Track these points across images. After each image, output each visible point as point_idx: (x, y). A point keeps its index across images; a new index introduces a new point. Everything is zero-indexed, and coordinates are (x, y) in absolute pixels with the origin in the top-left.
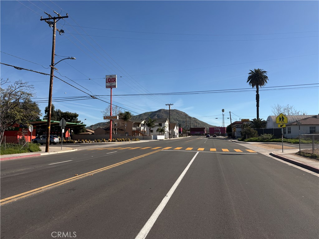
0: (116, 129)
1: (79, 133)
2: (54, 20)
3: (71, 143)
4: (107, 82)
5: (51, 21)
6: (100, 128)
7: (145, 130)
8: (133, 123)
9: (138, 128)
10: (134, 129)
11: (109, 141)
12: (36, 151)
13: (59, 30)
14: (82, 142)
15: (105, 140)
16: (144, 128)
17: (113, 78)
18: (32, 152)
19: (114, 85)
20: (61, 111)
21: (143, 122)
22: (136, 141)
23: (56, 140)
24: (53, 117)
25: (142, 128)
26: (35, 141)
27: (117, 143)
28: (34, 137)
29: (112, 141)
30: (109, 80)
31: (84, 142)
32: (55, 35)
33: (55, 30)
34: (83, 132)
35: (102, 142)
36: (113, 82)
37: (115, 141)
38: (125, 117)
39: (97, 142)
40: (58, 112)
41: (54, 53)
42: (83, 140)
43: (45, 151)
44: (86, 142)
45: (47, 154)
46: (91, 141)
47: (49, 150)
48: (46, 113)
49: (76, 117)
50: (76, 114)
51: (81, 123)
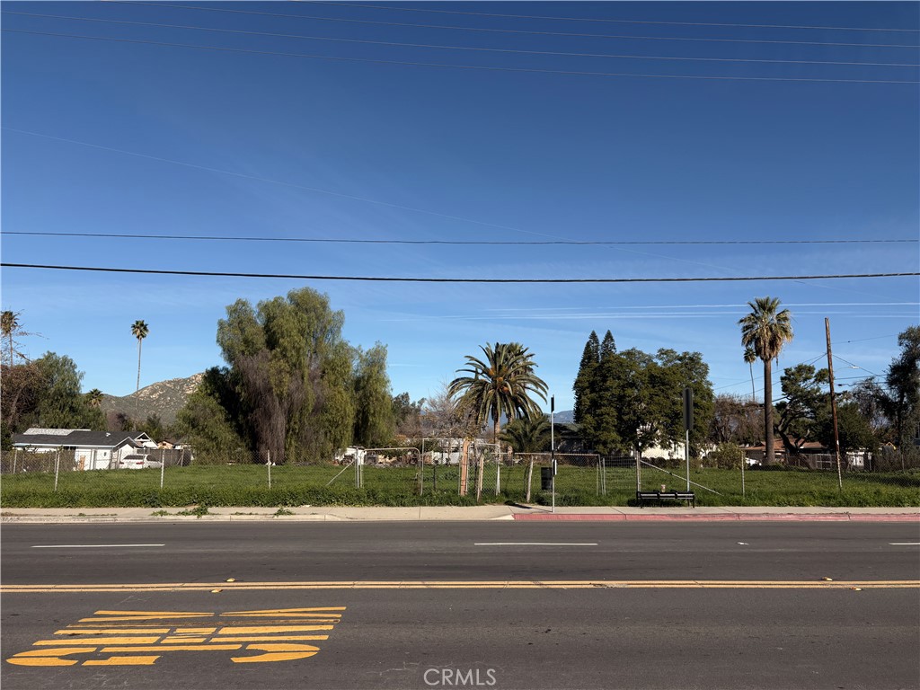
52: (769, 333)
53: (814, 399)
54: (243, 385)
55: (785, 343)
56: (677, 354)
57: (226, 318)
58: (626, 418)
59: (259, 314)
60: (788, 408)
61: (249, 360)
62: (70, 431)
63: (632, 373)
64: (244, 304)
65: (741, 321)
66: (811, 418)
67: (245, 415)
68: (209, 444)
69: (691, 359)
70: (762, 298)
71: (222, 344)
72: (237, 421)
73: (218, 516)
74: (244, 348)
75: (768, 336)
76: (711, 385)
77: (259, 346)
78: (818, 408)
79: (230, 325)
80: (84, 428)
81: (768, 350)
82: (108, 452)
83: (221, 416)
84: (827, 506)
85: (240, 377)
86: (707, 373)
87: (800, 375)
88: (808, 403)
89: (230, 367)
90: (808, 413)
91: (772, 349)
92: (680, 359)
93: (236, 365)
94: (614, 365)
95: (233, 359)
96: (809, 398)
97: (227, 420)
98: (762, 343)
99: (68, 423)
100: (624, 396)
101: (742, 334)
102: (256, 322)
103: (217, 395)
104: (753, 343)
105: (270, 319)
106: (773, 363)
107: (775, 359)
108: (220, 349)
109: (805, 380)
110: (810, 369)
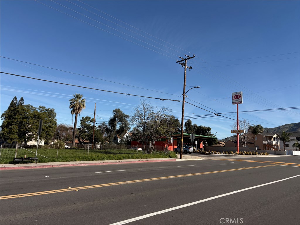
0: (245, 142)
1: (212, 145)
2: (185, 61)
3: (203, 153)
4: (233, 98)
5: (183, 62)
6: (230, 141)
7: (279, 144)
8: (263, 137)
9: (270, 141)
10: (265, 142)
11: (237, 153)
12: (174, 157)
13: (189, 67)
14: (212, 153)
15: (232, 152)
16: (277, 142)
17: (239, 95)
18: (171, 158)
19: (239, 101)
20: (197, 125)
21: (275, 136)
22: (264, 155)
23: (191, 150)
24: (191, 130)
25: (274, 142)
26: (176, 150)
27: (244, 156)
28: (175, 147)
29: (240, 154)
30: (235, 97)
31: (214, 153)
32: (186, 72)
33: (186, 68)
34: (216, 144)
35: (230, 154)
36: (239, 98)
37: (242, 154)
38: (255, 130)
39: (225, 154)
40: (195, 126)
41: (185, 85)
42: (213, 151)
43: (179, 158)
44: (215, 153)
45: (181, 160)
46: (220, 153)
47: (182, 157)
48: (185, 127)
49: (209, 131)
50: (209, 127)
51: (214, 136)
52: (78, 105)
53: (89, 127)
55: (83, 109)
56: (46, 108)
58: (22, 130)
60: (81, 130)
63: (28, 113)
65: (70, 100)
66: (88, 133)
69: (51, 111)
70: (78, 94)
75: (78, 106)
76: (56, 120)
78: (90, 130)
81: (77, 111)
84: (83, 161)
86: (56, 116)
87: (86, 120)
88: (87, 128)
90: (87, 131)
91: (79, 110)
92: (47, 110)
94: (20, 110)
96: (88, 127)
98: (76, 108)
100: (23, 122)
101: (70, 105)
104: (73, 108)
106: (78, 115)
107: (79, 114)
109: (88, 121)
110: (89, 118)
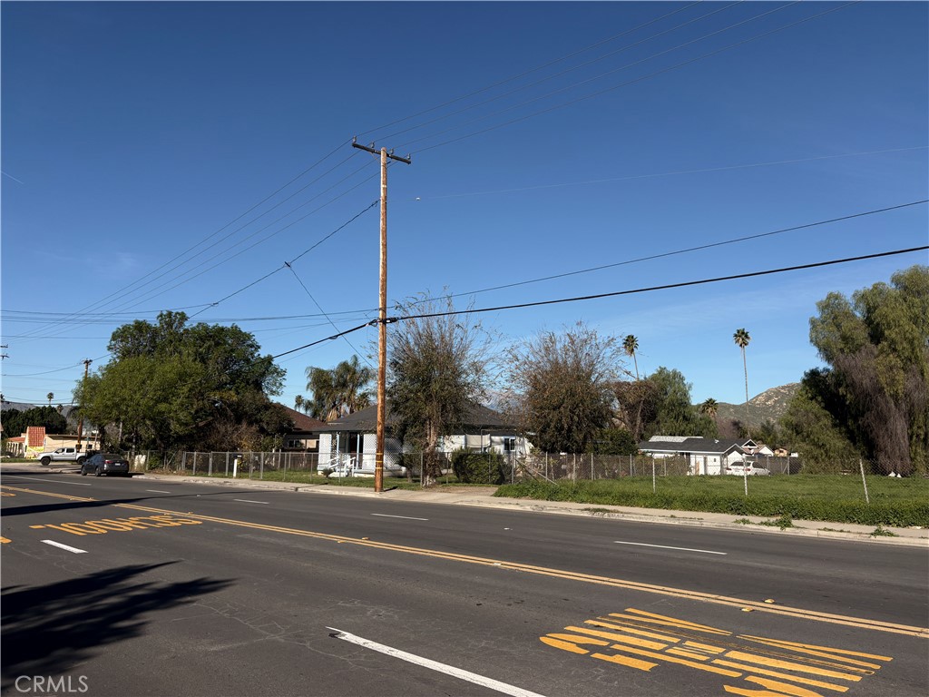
54: (847, 386)
57: (817, 315)
59: (856, 307)
61: (850, 358)
62: (685, 438)
64: (837, 297)
67: (856, 420)
68: (817, 452)
71: (817, 344)
72: (847, 427)
73: (805, 531)
74: (842, 346)
77: (860, 341)
79: (823, 322)
80: (699, 435)
82: (718, 458)
83: (827, 421)
85: (841, 378)
89: (830, 367)
93: (836, 365)
95: (832, 359)
97: (834, 426)
99: (684, 431)
102: (854, 315)
103: (820, 399)
105: (870, 310)
108: (816, 350)
